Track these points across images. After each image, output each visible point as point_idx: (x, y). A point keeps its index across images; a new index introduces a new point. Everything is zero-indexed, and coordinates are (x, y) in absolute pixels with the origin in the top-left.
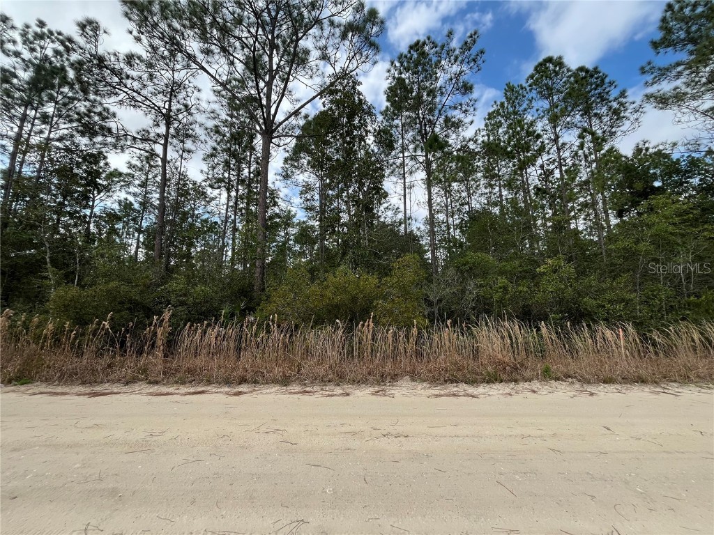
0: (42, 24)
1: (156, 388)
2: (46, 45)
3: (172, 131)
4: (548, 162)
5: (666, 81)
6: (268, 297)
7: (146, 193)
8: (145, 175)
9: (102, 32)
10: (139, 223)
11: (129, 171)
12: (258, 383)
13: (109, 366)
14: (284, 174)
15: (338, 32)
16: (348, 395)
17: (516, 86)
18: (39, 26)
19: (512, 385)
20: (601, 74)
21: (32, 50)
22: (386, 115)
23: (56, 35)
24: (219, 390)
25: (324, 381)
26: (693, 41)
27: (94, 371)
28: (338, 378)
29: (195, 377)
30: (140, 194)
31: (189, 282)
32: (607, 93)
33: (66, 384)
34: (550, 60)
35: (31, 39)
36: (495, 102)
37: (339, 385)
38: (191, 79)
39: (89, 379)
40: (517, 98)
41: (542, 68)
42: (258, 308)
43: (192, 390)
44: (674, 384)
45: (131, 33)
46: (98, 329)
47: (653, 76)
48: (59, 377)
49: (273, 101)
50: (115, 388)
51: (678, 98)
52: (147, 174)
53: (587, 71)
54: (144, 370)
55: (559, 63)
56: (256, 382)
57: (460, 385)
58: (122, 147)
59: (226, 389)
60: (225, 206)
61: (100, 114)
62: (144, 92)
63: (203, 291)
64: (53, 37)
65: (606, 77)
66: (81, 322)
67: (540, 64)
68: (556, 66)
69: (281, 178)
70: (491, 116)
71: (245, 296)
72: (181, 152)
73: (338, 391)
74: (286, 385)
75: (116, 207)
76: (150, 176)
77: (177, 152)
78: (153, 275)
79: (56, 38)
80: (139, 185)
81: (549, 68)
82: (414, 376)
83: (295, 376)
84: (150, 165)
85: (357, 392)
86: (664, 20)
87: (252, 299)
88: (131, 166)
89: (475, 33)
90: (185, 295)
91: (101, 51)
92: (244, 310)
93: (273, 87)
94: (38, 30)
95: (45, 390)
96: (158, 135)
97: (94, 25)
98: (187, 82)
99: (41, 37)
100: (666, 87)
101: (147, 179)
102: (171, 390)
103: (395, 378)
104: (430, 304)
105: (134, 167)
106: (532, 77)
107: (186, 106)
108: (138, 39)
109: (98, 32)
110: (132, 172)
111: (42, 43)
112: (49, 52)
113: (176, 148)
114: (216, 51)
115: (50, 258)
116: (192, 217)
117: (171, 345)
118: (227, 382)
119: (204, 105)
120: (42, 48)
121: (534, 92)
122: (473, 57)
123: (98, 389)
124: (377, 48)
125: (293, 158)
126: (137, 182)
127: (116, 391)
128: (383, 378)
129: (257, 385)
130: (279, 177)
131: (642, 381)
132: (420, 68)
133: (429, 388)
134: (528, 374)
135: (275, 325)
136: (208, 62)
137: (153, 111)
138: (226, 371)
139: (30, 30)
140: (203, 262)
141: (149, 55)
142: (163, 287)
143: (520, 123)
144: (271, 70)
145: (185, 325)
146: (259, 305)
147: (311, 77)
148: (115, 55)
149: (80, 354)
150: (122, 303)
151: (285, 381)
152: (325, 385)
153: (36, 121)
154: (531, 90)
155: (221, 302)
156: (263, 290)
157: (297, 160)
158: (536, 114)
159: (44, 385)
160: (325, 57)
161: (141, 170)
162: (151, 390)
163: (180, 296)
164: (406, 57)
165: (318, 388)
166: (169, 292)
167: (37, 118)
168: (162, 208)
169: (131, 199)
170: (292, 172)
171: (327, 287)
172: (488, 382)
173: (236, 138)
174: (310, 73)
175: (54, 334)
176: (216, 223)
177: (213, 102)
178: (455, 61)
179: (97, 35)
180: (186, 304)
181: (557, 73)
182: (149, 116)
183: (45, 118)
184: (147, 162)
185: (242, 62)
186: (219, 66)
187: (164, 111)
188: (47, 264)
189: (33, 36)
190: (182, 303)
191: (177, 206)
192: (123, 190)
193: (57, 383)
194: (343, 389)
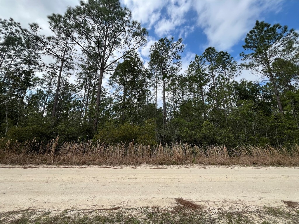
0: (12, 20)
1: (50, 166)
2: (13, 28)
3: (64, 65)
4: (212, 84)
5: (248, 59)
6: (98, 133)
7: (50, 88)
8: (50, 80)
9: (39, 28)
10: (46, 100)
11: (43, 78)
12: (90, 164)
13: (31, 158)
14: (110, 83)
15: (131, 35)
16: (122, 168)
17: (199, 56)
18: (10, 20)
19: (181, 166)
20: (228, 54)
21: (7, 29)
22: (150, 64)
23: (17, 24)
24: (75, 167)
25: (114, 164)
26: (256, 47)
27: (25, 160)
28: (120, 163)
29: (66, 162)
30: (47, 88)
31: (66, 126)
32: (230, 61)
33: (13, 165)
34: (210, 48)
35: (7, 25)
36: (191, 61)
37: (120, 165)
38: (73, 46)
39: (23, 163)
40: (199, 61)
41: (208, 50)
42: (93, 137)
43: (64, 167)
44: (234, 165)
45: (51, 28)
46: (28, 144)
47: (244, 57)
48: (11, 162)
49: (105, 58)
50: (34, 166)
51: (251, 66)
52: (51, 80)
53: (224, 53)
54: (45, 160)
55: (213, 49)
56: (89, 164)
57: (163, 166)
58: (42, 69)
59: (78, 166)
60: (84, 94)
61: (34, 56)
62: (53, 50)
63: (71, 130)
64: (16, 25)
65: (230, 55)
66: (21, 141)
67: (207, 49)
68: (212, 51)
69: (108, 85)
70: (190, 66)
71: (89, 132)
72: (67, 74)
73: (119, 167)
74: (100, 165)
75: (36, 92)
76: (52, 81)
77: (66, 74)
78: (51, 122)
79: (17, 25)
80: (47, 84)
81: (210, 51)
82: (148, 163)
83: (104, 162)
84: (53, 76)
85: (126, 168)
86: (246, 39)
87: (91, 133)
88: (44, 76)
89: (181, 39)
90: (64, 131)
91: (38, 35)
92: (88, 138)
93: (106, 53)
94: (10, 22)
95: (5, 166)
96: (58, 66)
97: (36, 26)
98: (72, 47)
99: (11, 24)
100: (248, 61)
101: (51, 82)
102: (56, 166)
103: (141, 163)
104: (162, 137)
105: (46, 77)
106: (204, 53)
107: (70, 56)
108: (53, 31)
109: (38, 28)
110: (44, 79)
111: (11, 27)
112: (14, 31)
113: (65, 72)
114: (84, 38)
115: (8, 115)
116: (69, 98)
117: (57, 150)
118: (78, 164)
119: (78, 56)
120: (11, 29)
121: (205, 59)
122: (180, 47)
123: (27, 166)
124: (146, 41)
125: (113, 78)
126: (46, 83)
127: (34, 167)
128: (136, 163)
129: (89, 165)
130: (107, 84)
131: (224, 164)
132: (162, 48)
133: (152, 166)
134: (187, 162)
135: (99, 143)
136: (81, 42)
137: (56, 57)
138: (78, 160)
139: (7, 22)
140: (73, 117)
141: (57, 36)
142: (55, 128)
143: (199, 70)
144: (105, 46)
145: (64, 143)
146: (94, 136)
147: (121, 48)
148: (43, 36)
149: (19, 153)
150: (38, 134)
151: (100, 164)
152: (115, 165)
153: (5, 57)
154: (204, 58)
155: (79, 134)
156: (96, 130)
157: (115, 78)
158: (206, 67)
159: (4, 165)
160: (126, 43)
161: (49, 78)
162: (48, 167)
163: (62, 131)
164: (157, 44)
165: (112, 166)
166: (57, 130)
167: (6, 56)
168: (57, 95)
169: (43, 89)
170: (113, 82)
171: (120, 130)
172: (173, 164)
173: (90, 68)
174: (121, 47)
175: (10, 145)
176: (80, 101)
177: (82, 55)
178: (174, 48)
179: (37, 29)
180: (64, 135)
181: (213, 53)
182: (55, 58)
183: (10, 56)
184: (52, 75)
185: (94, 42)
186: (85, 43)
187: (61, 57)
188: (6, 117)
189: (7, 24)
190: (63, 134)
191: (63, 94)
192: (40, 86)
193: (9, 164)
194: (121, 167)
